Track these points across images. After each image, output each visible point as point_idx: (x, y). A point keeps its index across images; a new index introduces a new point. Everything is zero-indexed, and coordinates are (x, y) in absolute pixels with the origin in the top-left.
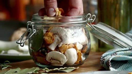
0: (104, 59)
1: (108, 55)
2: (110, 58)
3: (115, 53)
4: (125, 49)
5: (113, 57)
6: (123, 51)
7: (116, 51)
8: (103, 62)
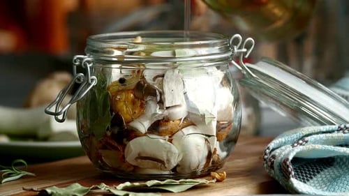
0: (274, 157)
1: (285, 143)
2: (288, 154)
3: (302, 138)
4: (328, 127)
5: (298, 149)
6: (323, 132)
7: (305, 133)
8: (273, 163)
